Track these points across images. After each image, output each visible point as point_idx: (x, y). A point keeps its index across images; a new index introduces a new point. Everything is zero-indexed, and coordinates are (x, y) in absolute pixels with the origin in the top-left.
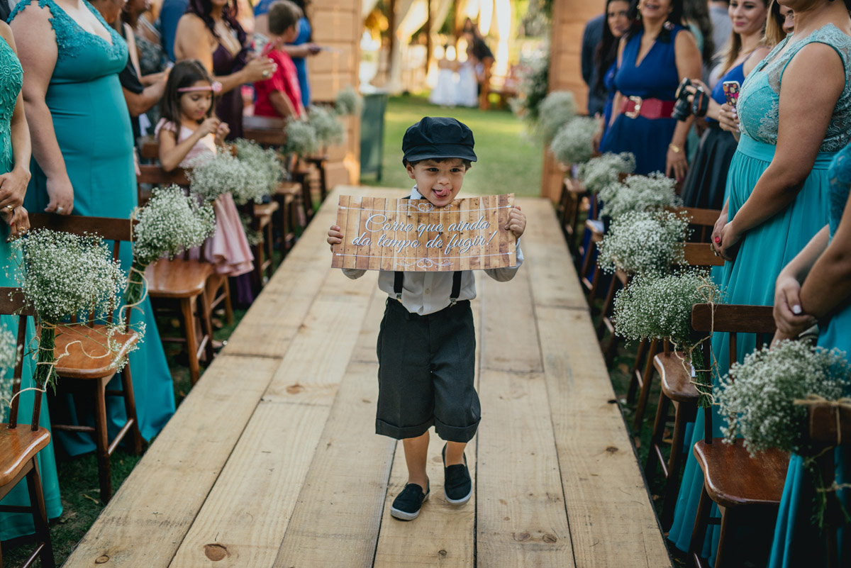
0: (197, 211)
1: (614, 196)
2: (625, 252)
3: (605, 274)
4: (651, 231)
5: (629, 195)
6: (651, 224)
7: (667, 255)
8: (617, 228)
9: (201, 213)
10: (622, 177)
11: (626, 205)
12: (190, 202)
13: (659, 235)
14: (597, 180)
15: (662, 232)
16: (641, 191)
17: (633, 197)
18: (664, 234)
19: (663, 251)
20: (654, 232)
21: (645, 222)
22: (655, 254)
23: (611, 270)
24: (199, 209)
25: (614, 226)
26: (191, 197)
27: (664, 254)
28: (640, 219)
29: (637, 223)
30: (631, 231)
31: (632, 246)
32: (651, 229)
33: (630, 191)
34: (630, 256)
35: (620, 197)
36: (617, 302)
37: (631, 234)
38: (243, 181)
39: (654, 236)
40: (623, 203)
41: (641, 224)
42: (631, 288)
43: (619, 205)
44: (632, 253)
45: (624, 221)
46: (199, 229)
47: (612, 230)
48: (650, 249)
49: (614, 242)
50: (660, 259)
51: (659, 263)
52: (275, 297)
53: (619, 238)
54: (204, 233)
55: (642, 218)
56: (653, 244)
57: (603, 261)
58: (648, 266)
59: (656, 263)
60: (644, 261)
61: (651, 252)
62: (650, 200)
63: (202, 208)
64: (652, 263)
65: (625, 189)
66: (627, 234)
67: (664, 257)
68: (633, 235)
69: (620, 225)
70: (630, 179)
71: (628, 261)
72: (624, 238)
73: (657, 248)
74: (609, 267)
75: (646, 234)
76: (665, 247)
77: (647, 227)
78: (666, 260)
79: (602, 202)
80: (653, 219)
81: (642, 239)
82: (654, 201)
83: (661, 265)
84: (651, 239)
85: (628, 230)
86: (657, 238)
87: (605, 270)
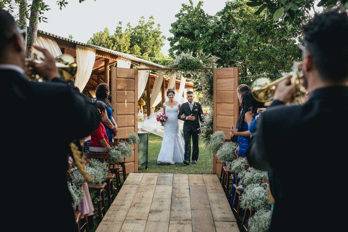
0: (76, 191)
1: (244, 175)
2: (251, 201)
3: (243, 210)
4: (261, 192)
5: (250, 175)
6: (261, 188)
7: (268, 201)
8: (247, 191)
9: (77, 192)
10: (246, 168)
11: (249, 179)
12: (73, 188)
13: (264, 193)
14: (236, 168)
15: (265, 192)
16: (255, 174)
17: (252, 176)
18: (266, 192)
19: (266, 199)
20: (262, 192)
21: (258, 188)
22: (263, 201)
23: (245, 208)
24: (77, 191)
25: (245, 190)
26: (73, 186)
27: (267, 201)
28: (256, 187)
29: (255, 188)
30: (252, 192)
31: (253, 198)
32: (261, 191)
33: (250, 173)
34: (253, 202)
35: (246, 176)
36: (249, 223)
37: (253, 193)
38: (94, 176)
39: (262, 194)
40: (248, 179)
41: (256, 189)
42: (255, 217)
43: (246, 179)
44: (254, 201)
45: (249, 188)
46: (77, 199)
47: (245, 191)
48: (261, 199)
49: (246, 196)
50: (265, 203)
51: (265, 204)
52: (107, 223)
53: (248, 195)
54: (79, 200)
55: (256, 186)
56: (262, 197)
57: (242, 204)
58: (260, 206)
59: (264, 205)
60: (259, 204)
61: (261, 200)
62: (259, 177)
63: (78, 190)
64: (262, 204)
65: (248, 173)
66: (251, 193)
67: (267, 202)
68: (254, 194)
69: (248, 189)
70: (250, 169)
71: (252, 204)
72: (250, 195)
73: (263, 198)
74: (244, 207)
75: (259, 193)
76: (267, 198)
77: (259, 190)
78: (267, 203)
79: (239, 178)
80: (261, 186)
81: (257, 195)
82: (260, 177)
83: (266, 205)
84: (261, 195)
85: (251, 191)
86: (263, 194)
87: (243, 208)
